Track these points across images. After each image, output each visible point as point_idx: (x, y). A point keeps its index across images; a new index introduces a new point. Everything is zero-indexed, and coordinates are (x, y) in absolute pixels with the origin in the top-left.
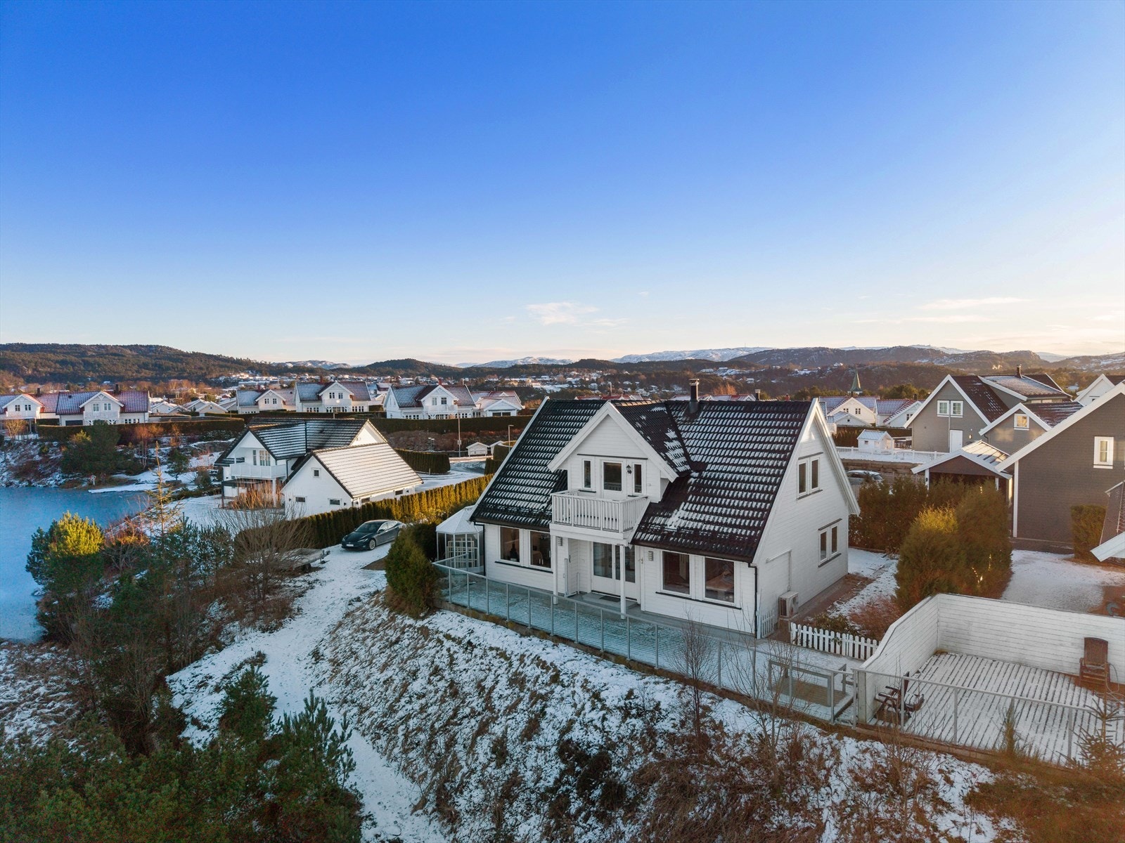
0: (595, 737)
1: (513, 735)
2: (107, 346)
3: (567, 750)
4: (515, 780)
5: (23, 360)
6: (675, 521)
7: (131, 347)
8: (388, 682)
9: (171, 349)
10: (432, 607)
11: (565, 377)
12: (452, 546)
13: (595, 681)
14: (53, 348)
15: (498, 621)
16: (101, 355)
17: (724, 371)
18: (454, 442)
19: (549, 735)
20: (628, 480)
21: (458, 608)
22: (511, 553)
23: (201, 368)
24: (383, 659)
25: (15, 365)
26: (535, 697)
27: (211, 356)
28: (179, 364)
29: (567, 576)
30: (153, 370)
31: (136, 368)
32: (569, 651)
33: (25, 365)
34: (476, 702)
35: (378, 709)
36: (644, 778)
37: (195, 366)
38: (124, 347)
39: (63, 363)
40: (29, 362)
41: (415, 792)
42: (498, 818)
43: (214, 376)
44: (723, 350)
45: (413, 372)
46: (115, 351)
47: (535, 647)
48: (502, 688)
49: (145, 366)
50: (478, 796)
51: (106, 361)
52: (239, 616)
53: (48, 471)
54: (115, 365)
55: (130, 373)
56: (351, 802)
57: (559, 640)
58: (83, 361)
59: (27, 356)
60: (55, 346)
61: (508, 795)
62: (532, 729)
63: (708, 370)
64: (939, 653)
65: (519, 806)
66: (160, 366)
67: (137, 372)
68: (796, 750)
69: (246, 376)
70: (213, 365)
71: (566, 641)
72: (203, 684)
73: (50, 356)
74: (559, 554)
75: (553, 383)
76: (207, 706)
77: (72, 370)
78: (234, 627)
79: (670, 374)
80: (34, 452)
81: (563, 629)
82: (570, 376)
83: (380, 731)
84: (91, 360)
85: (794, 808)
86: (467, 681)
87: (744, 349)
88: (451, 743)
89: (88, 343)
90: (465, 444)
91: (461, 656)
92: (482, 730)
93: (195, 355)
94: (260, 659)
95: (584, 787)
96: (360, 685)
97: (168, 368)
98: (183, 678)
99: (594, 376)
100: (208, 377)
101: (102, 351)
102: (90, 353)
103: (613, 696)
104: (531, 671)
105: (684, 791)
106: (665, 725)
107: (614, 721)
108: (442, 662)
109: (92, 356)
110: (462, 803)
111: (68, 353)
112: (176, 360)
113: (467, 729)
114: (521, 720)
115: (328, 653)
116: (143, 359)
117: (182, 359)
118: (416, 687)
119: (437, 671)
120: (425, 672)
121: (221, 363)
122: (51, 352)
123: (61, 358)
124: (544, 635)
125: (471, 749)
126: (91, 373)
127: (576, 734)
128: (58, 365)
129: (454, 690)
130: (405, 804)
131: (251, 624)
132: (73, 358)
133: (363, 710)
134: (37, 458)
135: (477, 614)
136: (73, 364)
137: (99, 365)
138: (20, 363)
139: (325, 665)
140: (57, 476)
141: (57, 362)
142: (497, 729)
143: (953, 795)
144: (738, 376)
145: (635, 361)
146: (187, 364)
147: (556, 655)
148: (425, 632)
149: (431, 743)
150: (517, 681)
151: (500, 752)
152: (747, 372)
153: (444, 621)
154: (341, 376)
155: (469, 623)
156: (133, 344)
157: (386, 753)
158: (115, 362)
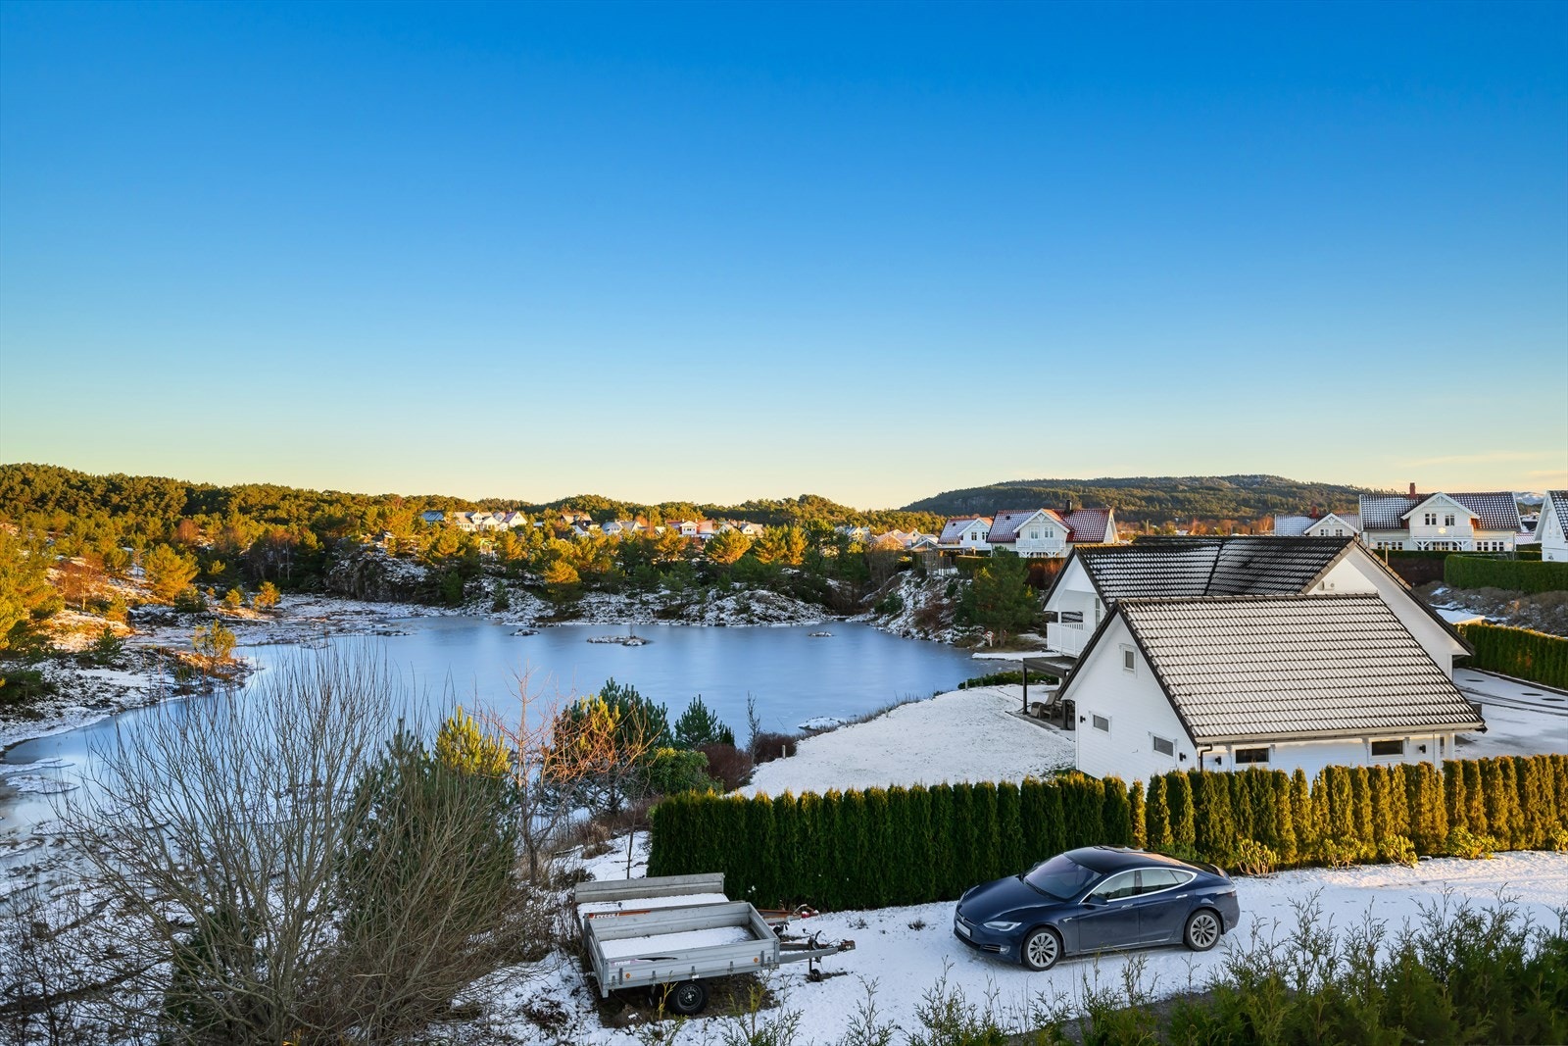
2: (1202, 478)
5: (1107, 497)
7: (1230, 479)
9: (1282, 479)
16: (1193, 490)
23: (1321, 505)
27: (1337, 489)
28: (1291, 500)
30: (1255, 507)
31: (1233, 504)
33: (1109, 503)
37: (1312, 502)
38: (1222, 478)
39: (1150, 500)
40: (1113, 499)
46: (1211, 484)
49: (1246, 503)
51: (1198, 497)
53: (950, 620)
54: (1207, 501)
55: (1225, 512)
58: (1172, 497)
59: (1112, 493)
60: (1144, 480)
66: (1265, 503)
67: (1235, 510)
70: (1340, 500)
73: (1137, 492)
77: (1158, 508)
84: (1180, 496)
89: (1181, 476)
93: (1314, 487)
97: (1274, 504)
101: (1196, 484)
102: (1181, 488)
109: (1184, 491)
111: (1157, 488)
112: (1294, 495)
116: (1243, 494)
117: (1295, 492)
121: (1348, 497)
122: (1137, 487)
123: (1148, 493)
126: (1179, 512)
128: (1144, 503)
132: (1162, 493)
136: (1160, 501)
137: (1190, 502)
138: (1103, 500)
141: (1143, 499)
146: (1302, 498)
156: (1234, 474)
158: (1209, 498)
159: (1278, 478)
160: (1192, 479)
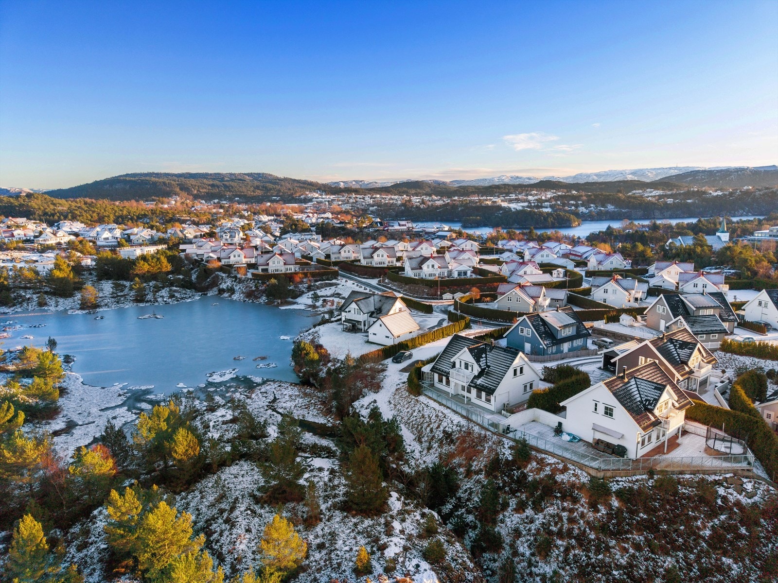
0: (450, 430)
1: (434, 428)
2: (235, 174)
3: (444, 431)
4: (434, 436)
5: (191, 184)
6: (479, 382)
7: (249, 175)
8: (408, 412)
9: (271, 175)
10: (419, 394)
11: (527, 195)
12: (425, 375)
13: (452, 419)
14: (205, 176)
15: (435, 401)
16: (232, 180)
17: (651, 192)
18: (436, 292)
19: (442, 428)
20: (470, 368)
21: (426, 395)
22: (441, 381)
23: (289, 189)
24: (407, 406)
25: (188, 188)
26: (440, 420)
27: (294, 180)
28: (277, 186)
29: (454, 390)
30: (262, 190)
31: (252, 189)
32: (449, 411)
33: (193, 187)
34: (428, 420)
35: (406, 418)
36: (458, 439)
37: (286, 188)
38: (245, 174)
39: (213, 186)
40: (195, 185)
41: (414, 437)
42: (430, 443)
43: (298, 195)
44: (659, 169)
45: (421, 191)
46: (240, 178)
47: (442, 408)
48: (434, 417)
49: (258, 188)
50: (426, 439)
51: (236, 184)
52: (366, 387)
53: (259, 295)
54: (241, 187)
55: (249, 193)
56: (401, 437)
57: (448, 407)
58: (223, 184)
59: (193, 181)
60: (207, 174)
61: (432, 439)
62: (438, 427)
63: (637, 191)
64: (534, 421)
65: (434, 441)
66: (266, 188)
67: (253, 191)
68: (485, 436)
69: (317, 195)
70: (297, 187)
71: (449, 408)
72: (362, 407)
73: (205, 181)
74: (452, 384)
75: (517, 200)
76: (365, 412)
77: (218, 190)
78: (365, 390)
79: (606, 195)
80: (252, 285)
81: (449, 405)
82: (531, 195)
83: (406, 423)
84: (227, 184)
85: (482, 446)
86: (426, 414)
87: (675, 168)
88: (422, 428)
89: (224, 172)
90: (442, 294)
91: (425, 408)
92: (428, 426)
93: (285, 179)
94: (375, 401)
95: (447, 439)
96: (401, 412)
97: (271, 189)
98: (356, 404)
99: (549, 195)
100: (294, 196)
101: (234, 178)
102: (226, 179)
103: (455, 422)
104: (440, 414)
105: (464, 441)
106: (464, 429)
107: (454, 427)
108: (421, 409)
109: (227, 181)
110: (423, 440)
111: (214, 179)
112: (275, 183)
113: (426, 425)
114: (436, 425)
115: (393, 402)
116: (256, 183)
117: (278, 182)
118: (415, 414)
119: (419, 411)
120: (417, 411)
121: (301, 185)
122: (205, 178)
123: (211, 183)
124: (445, 406)
125: (426, 429)
126: (229, 193)
127: (447, 429)
128: (210, 188)
129: (423, 416)
130: (412, 439)
131: (370, 390)
132: (218, 182)
133: (402, 418)
134: (254, 288)
135: (430, 398)
136: (218, 187)
137: (232, 187)
138: (189, 186)
139: (392, 405)
140: (264, 298)
141: (209, 185)
142: (431, 426)
143: (506, 446)
144: (660, 197)
145: (582, 182)
147: (447, 411)
148: (417, 400)
149: (418, 427)
150: (437, 416)
151: (431, 431)
152: (670, 193)
153: (422, 398)
154: (374, 196)
155: (428, 400)
156: (249, 172)
157: (408, 428)
158: (241, 185)
159: (269, 175)
160: (231, 174)
